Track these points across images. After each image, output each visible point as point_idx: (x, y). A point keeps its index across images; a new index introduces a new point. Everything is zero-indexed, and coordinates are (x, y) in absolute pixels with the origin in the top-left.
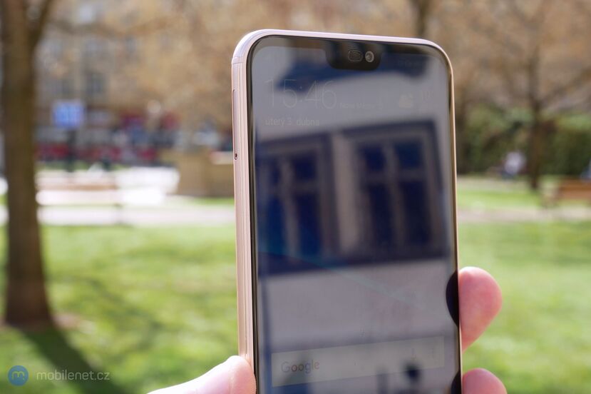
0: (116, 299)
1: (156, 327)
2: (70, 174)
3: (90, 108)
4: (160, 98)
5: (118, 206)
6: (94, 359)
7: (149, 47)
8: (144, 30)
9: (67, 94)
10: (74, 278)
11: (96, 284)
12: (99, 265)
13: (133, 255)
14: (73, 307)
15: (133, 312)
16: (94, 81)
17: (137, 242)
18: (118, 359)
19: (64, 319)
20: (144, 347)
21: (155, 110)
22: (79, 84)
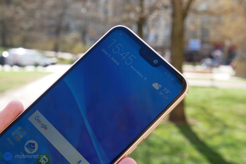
0: (210, 115)
1: (226, 126)
2: (194, 67)
3: (203, 42)
4: (230, 39)
5: (212, 80)
6: (201, 136)
7: (227, 20)
8: (225, 12)
9: (195, 37)
10: (195, 106)
11: (203, 109)
12: (204, 101)
13: (218, 98)
14: (194, 116)
15: (217, 120)
16: (205, 32)
17: (219, 94)
18: (211, 137)
19: (190, 120)
20: (221, 134)
21: (228, 43)
22: (199, 33)
